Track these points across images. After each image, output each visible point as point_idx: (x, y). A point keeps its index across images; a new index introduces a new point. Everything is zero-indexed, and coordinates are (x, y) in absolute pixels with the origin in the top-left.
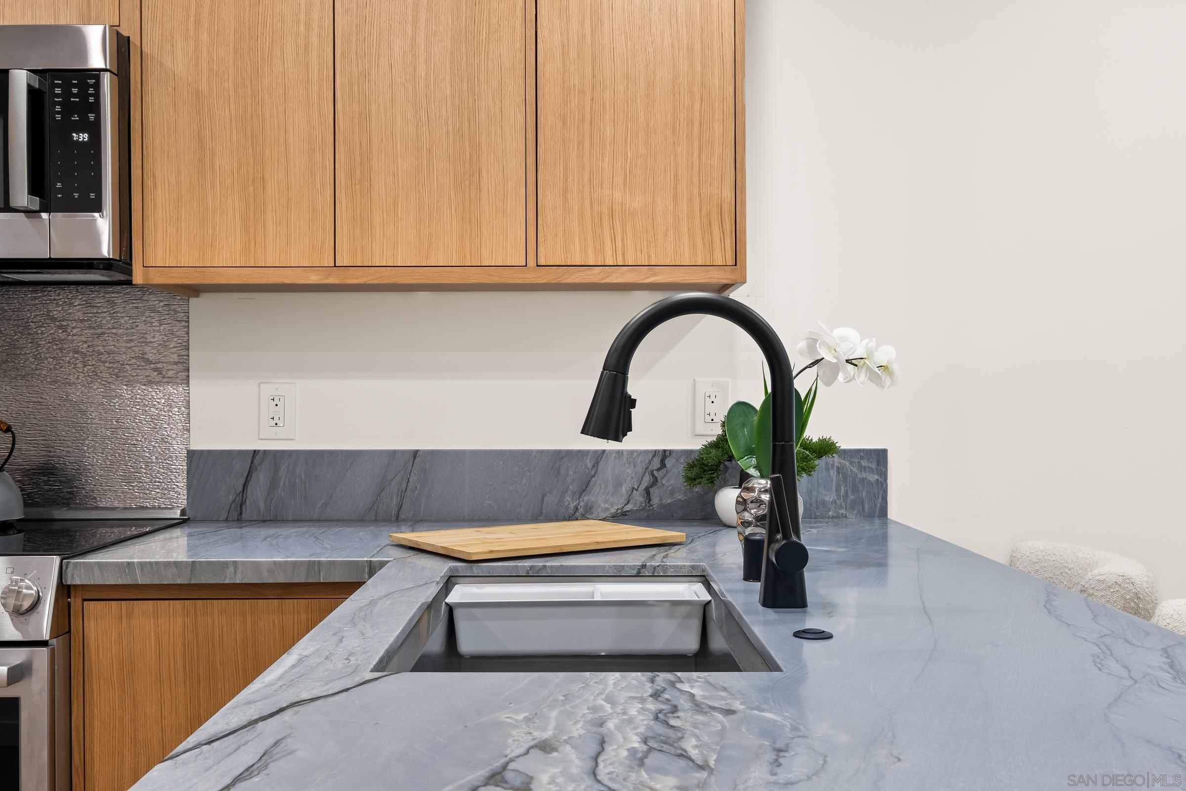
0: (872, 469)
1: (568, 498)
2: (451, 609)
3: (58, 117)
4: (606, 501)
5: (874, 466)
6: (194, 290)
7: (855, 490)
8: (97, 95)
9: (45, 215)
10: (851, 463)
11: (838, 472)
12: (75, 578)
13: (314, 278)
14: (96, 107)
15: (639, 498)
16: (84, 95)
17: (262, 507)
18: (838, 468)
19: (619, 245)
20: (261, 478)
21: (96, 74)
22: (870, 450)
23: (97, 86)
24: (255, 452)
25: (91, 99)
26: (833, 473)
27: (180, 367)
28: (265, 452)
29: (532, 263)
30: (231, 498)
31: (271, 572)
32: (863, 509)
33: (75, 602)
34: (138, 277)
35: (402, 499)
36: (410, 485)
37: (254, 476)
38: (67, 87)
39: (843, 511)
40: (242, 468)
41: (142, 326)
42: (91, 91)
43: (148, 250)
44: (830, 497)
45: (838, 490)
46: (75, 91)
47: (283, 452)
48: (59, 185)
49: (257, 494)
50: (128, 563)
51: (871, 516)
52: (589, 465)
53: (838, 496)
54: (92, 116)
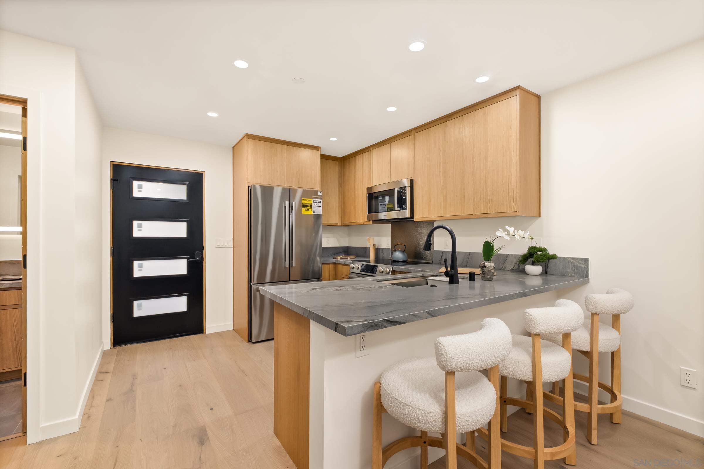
0: (583, 264)
1: (500, 265)
2: (427, 280)
4: (509, 266)
5: (583, 263)
7: (577, 269)
9: (400, 211)
10: (576, 261)
11: (572, 264)
12: (394, 270)
14: (406, 193)
15: (517, 266)
18: (572, 263)
19: (491, 208)
21: (406, 187)
22: (582, 258)
24: (443, 251)
26: (570, 264)
28: (445, 251)
29: (474, 214)
30: (439, 260)
32: (580, 275)
34: (415, 221)
36: (469, 259)
37: (443, 256)
39: (573, 275)
40: (441, 254)
41: (427, 227)
42: (405, 190)
43: (417, 215)
44: (569, 270)
45: (572, 269)
46: (403, 190)
47: (447, 251)
48: (401, 206)
51: (583, 277)
52: (505, 258)
53: (572, 270)
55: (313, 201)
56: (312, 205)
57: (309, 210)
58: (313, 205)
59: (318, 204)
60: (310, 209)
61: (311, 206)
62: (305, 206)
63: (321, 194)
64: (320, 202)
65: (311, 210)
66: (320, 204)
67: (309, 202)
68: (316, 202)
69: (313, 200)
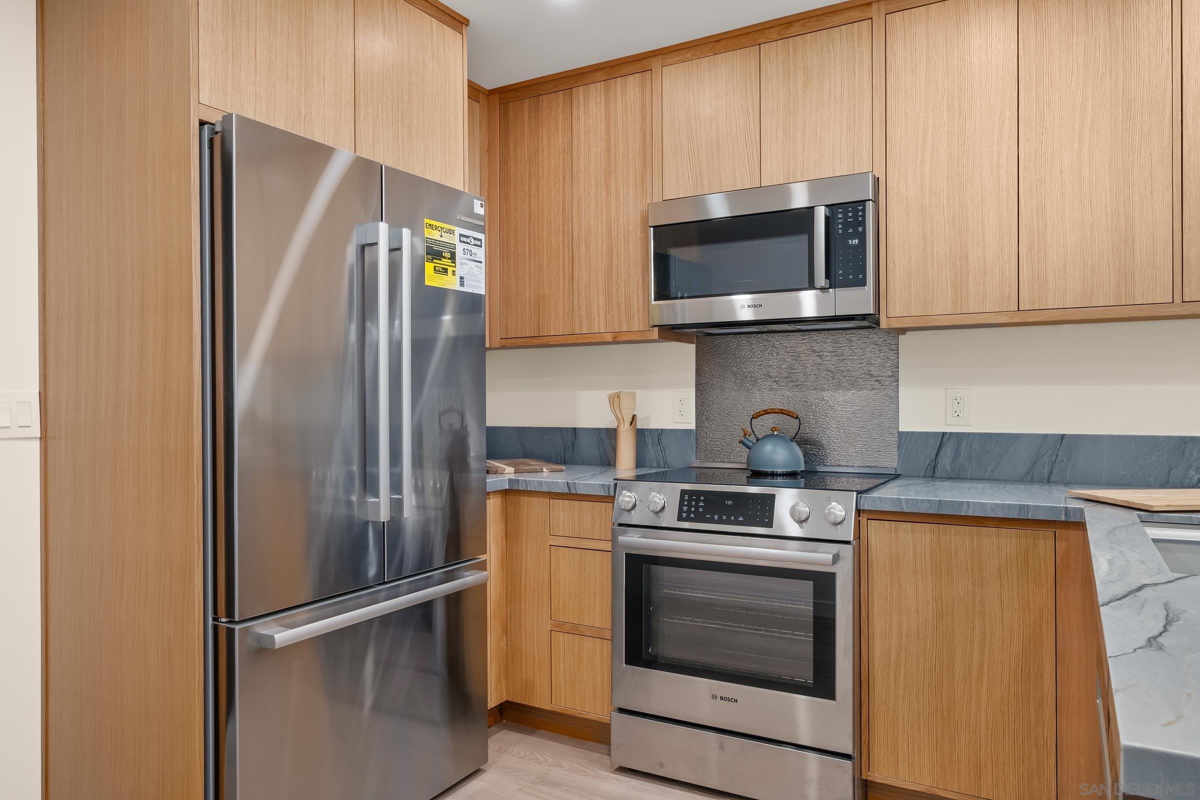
3: (840, 231)
6: (903, 331)
8: (864, 216)
9: (831, 290)
12: (866, 505)
13: (1003, 319)
14: (863, 223)
16: (856, 216)
17: (949, 468)
20: (948, 451)
21: (863, 203)
23: (864, 210)
24: (944, 434)
25: (860, 219)
27: (893, 379)
28: (951, 433)
29: (1178, 299)
30: (927, 463)
31: (993, 510)
33: (863, 520)
34: (884, 324)
35: (1052, 468)
36: (1059, 459)
37: (943, 449)
38: (845, 213)
40: (935, 443)
41: (868, 354)
42: (860, 213)
43: (890, 307)
46: (850, 214)
47: (963, 434)
48: (841, 272)
49: (945, 462)
50: (898, 499)
54: (860, 229)
55: (461, 235)
56: (456, 251)
57: (446, 271)
58: (460, 249)
59: (475, 250)
60: (450, 269)
61: (453, 257)
62: (434, 253)
63: (483, 210)
64: (479, 243)
65: (454, 273)
66: (480, 253)
67: (446, 238)
68: (468, 240)
69: (459, 231)
